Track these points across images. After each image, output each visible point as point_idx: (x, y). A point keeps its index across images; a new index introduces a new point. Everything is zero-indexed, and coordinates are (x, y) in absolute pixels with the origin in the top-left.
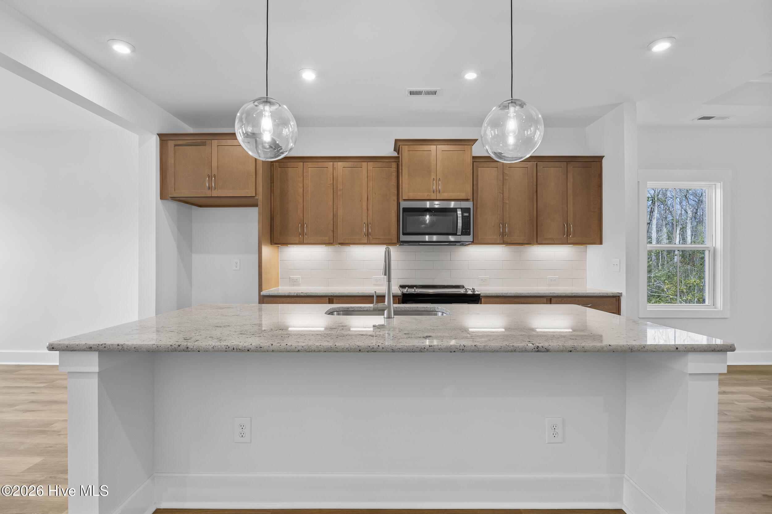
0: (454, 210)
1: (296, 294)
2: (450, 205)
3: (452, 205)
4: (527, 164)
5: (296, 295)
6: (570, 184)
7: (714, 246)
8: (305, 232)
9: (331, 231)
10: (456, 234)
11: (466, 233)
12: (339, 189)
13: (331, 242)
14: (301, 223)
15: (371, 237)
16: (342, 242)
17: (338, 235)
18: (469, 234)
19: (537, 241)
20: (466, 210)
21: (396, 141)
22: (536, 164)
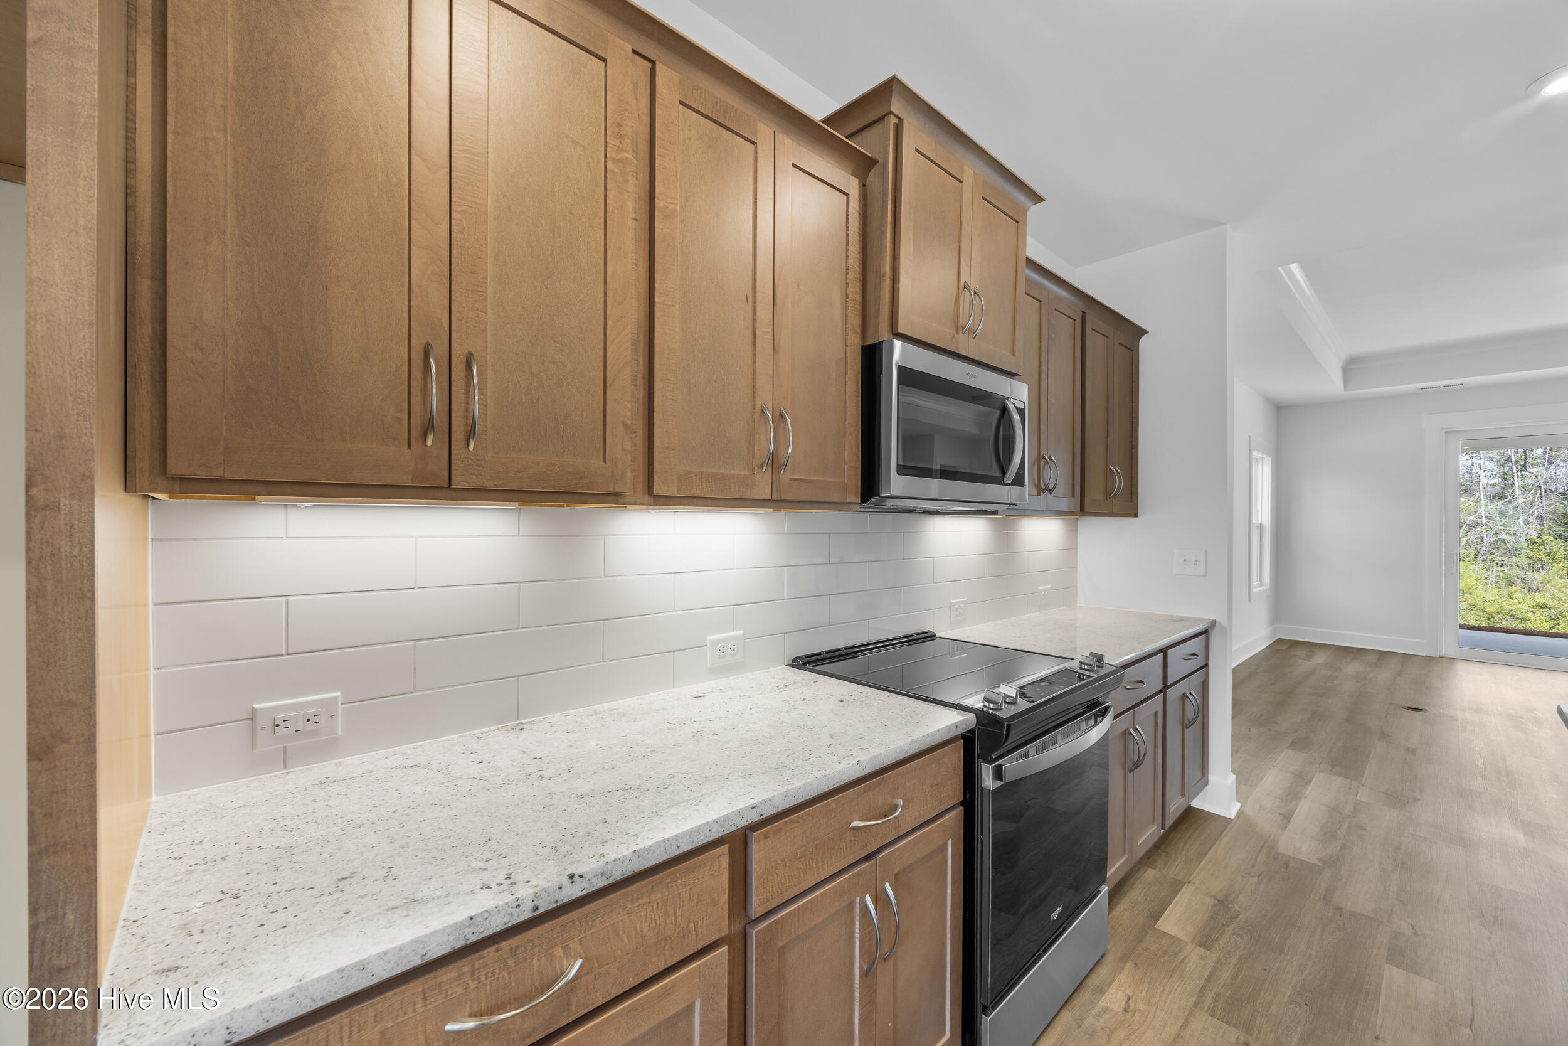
0: (998, 403)
4: (1076, 310)
8: (466, 417)
9: (621, 428)
10: (999, 481)
11: (1019, 481)
12: (659, 204)
13: (620, 489)
14: (440, 348)
15: (786, 475)
16: (673, 491)
17: (656, 454)
18: (1022, 484)
19: (1083, 508)
20: (1020, 408)
21: (885, 93)
22: (1084, 317)
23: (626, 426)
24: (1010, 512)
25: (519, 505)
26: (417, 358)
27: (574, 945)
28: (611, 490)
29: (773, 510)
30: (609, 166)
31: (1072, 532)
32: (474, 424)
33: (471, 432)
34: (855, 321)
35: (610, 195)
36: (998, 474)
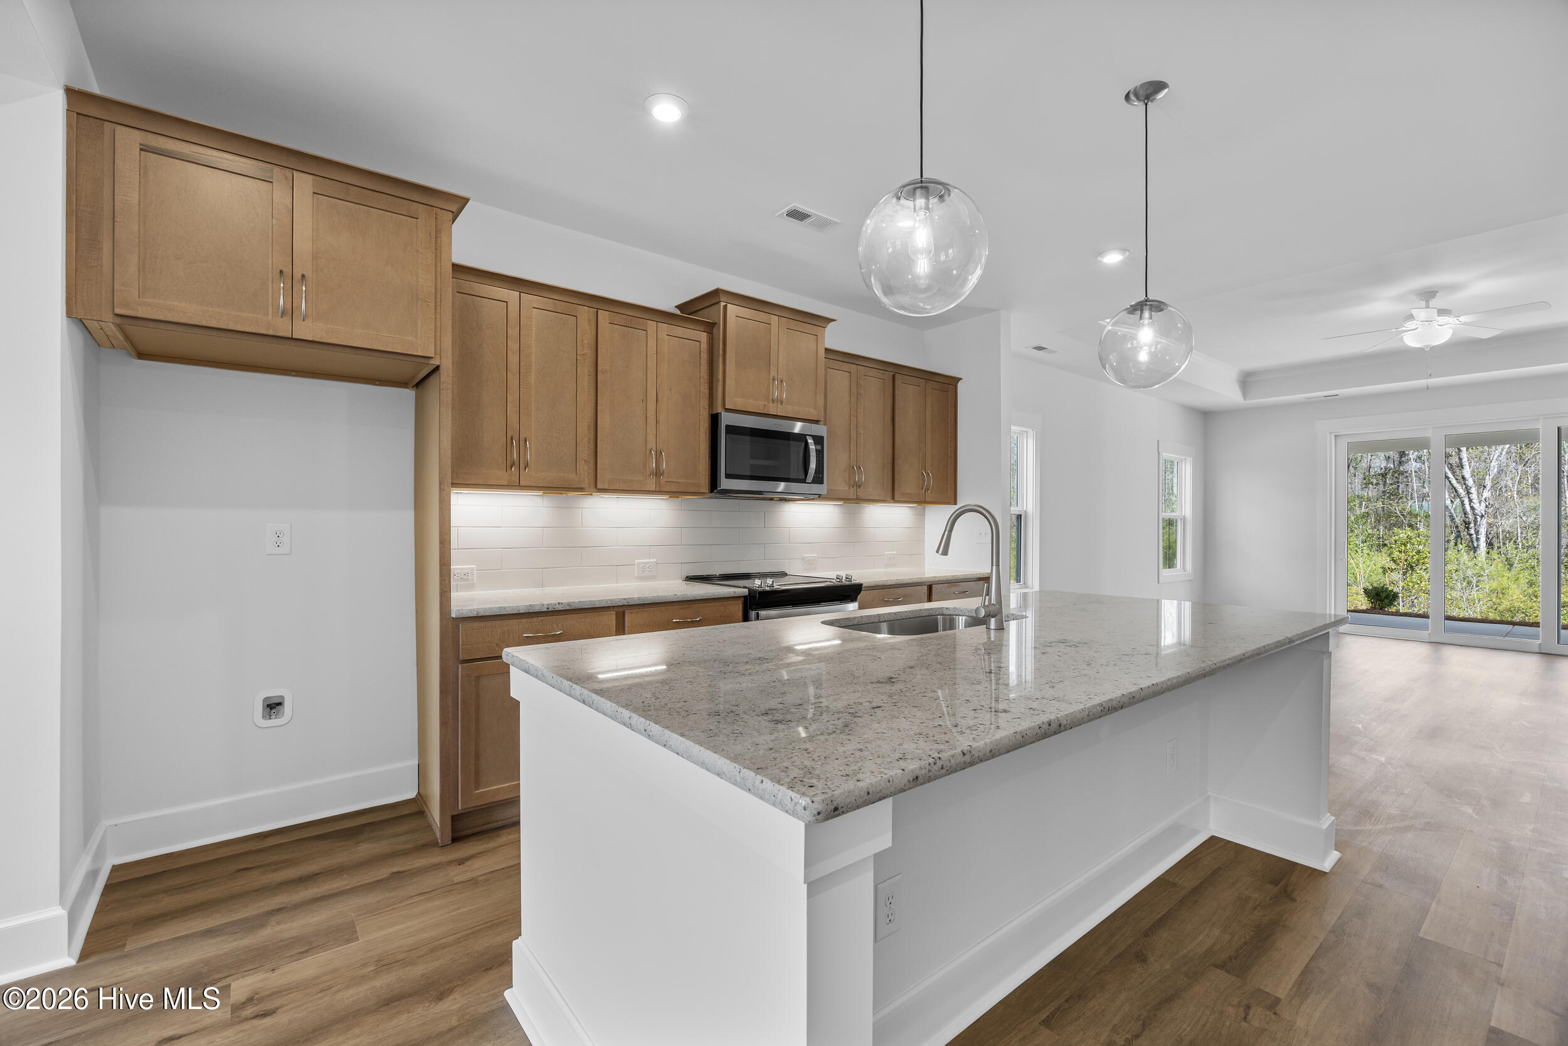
0: (801, 438)
1: (546, 607)
2: (793, 427)
3: (798, 428)
4: (884, 374)
5: (545, 610)
6: (928, 413)
7: (1025, 509)
8: (525, 461)
9: (583, 462)
10: (804, 481)
11: (818, 480)
12: (599, 368)
13: (583, 486)
14: (516, 437)
15: (663, 479)
16: (606, 487)
17: (598, 471)
18: (822, 483)
19: (893, 498)
20: (819, 440)
21: (716, 293)
22: (894, 376)
23: (585, 461)
25: (543, 493)
26: (509, 441)
27: (560, 626)
28: (579, 486)
29: (670, 497)
30: (578, 358)
32: (528, 463)
33: (526, 466)
34: (705, 403)
35: (578, 369)
36: (802, 477)
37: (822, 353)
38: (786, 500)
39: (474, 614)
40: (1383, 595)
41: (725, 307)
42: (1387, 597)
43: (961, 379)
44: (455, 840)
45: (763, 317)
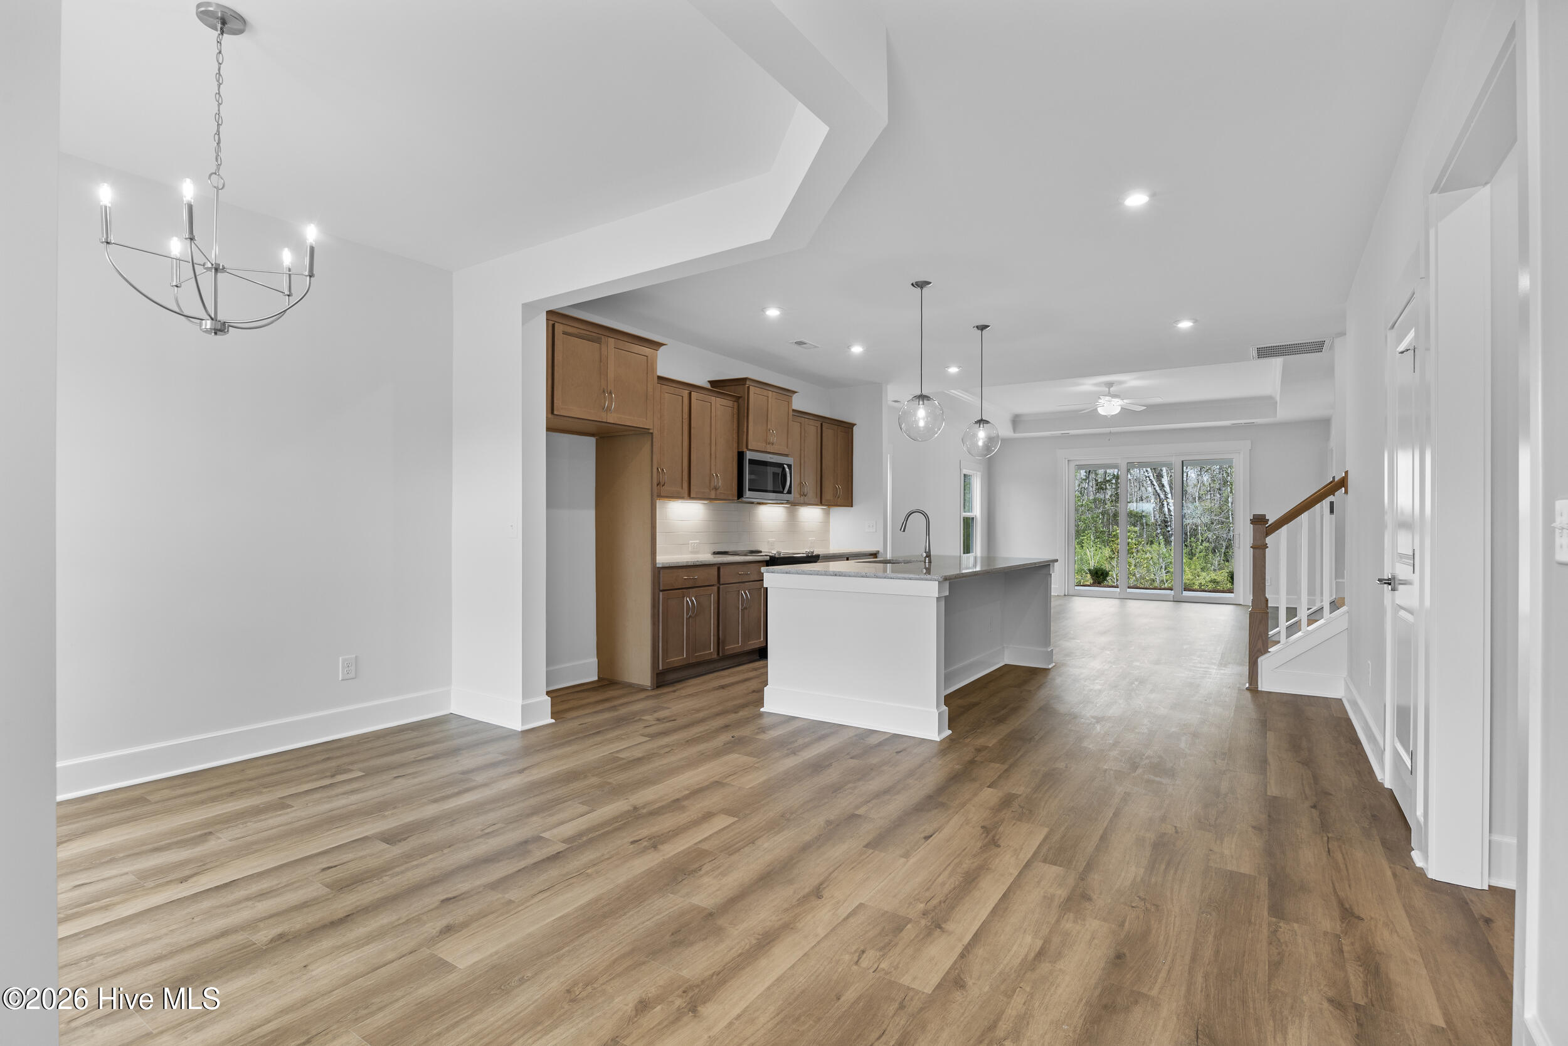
0: (779, 465)
2: (774, 458)
3: (780, 459)
4: (817, 423)
6: (839, 447)
8: (663, 481)
10: (782, 493)
11: (789, 492)
12: (692, 426)
14: (659, 468)
15: (718, 491)
16: (694, 496)
17: (691, 487)
18: (791, 493)
19: (821, 503)
20: (790, 466)
21: (745, 379)
22: (822, 424)
23: (686, 481)
24: (794, 504)
26: (657, 470)
27: (697, 573)
30: (683, 421)
31: (827, 514)
32: (665, 482)
33: (664, 484)
34: (735, 445)
35: (683, 427)
36: (782, 490)
37: (791, 413)
38: (763, 504)
39: (668, 565)
40: (1100, 573)
41: (748, 388)
42: (1102, 574)
43: (856, 424)
44: (658, 687)
45: (765, 393)
